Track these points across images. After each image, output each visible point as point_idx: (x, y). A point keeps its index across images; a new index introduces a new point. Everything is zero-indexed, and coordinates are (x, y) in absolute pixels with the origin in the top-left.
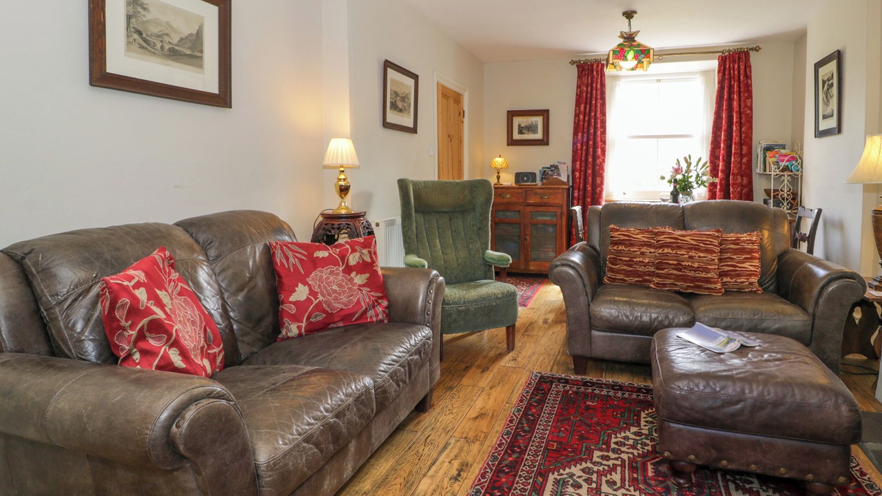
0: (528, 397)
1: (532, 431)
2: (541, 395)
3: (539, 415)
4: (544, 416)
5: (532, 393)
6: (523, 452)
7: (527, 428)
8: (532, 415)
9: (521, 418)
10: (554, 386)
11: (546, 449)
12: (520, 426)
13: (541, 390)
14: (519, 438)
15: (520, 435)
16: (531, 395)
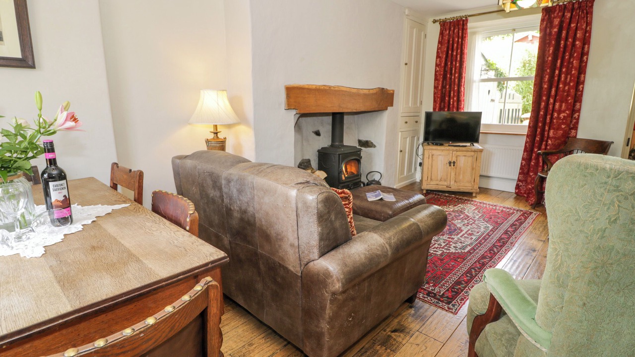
0: (467, 288)
1: (470, 268)
2: (456, 288)
3: (462, 275)
4: (460, 274)
5: (462, 291)
6: (478, 261)
7: (473, 270)
8: (467, 276)
9: (476, 276)
10: (442, 293)
11: (464, 260)
12: (477, 273)
13: (455, 292)
14: (479, 267)
15: (478, 268)
16: (464, 289)
